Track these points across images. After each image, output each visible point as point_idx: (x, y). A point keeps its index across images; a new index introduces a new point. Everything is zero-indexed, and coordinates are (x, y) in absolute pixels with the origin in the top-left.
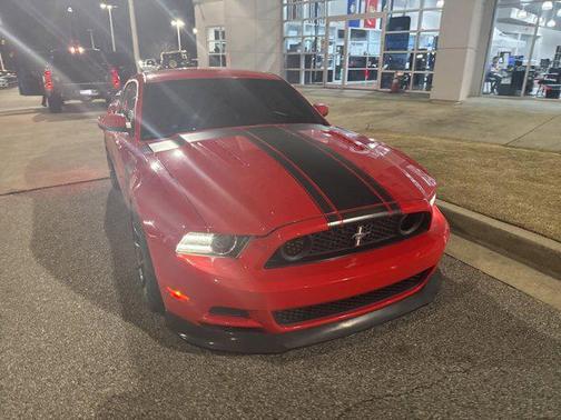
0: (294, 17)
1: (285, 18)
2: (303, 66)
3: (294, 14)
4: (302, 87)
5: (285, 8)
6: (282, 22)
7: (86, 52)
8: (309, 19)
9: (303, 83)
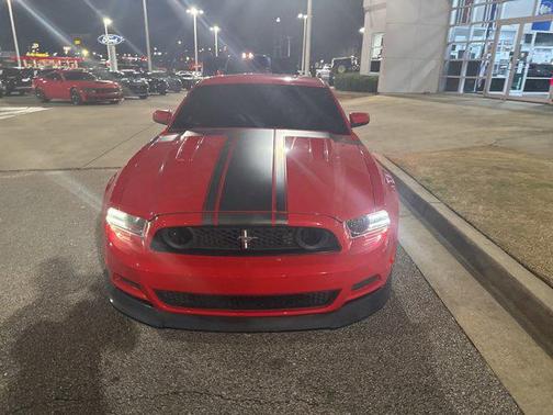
0: (464, 21)
1: (452, 23)
2: (464, 73)
3: (464, 18)
4: (459, 95)
5: (454, 12)
6: (448, 26)
7: (255, 58)
8: (483, 23)
9: (461, 91)
